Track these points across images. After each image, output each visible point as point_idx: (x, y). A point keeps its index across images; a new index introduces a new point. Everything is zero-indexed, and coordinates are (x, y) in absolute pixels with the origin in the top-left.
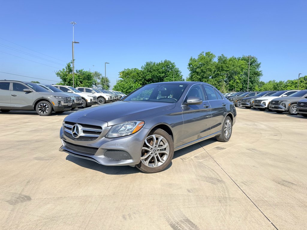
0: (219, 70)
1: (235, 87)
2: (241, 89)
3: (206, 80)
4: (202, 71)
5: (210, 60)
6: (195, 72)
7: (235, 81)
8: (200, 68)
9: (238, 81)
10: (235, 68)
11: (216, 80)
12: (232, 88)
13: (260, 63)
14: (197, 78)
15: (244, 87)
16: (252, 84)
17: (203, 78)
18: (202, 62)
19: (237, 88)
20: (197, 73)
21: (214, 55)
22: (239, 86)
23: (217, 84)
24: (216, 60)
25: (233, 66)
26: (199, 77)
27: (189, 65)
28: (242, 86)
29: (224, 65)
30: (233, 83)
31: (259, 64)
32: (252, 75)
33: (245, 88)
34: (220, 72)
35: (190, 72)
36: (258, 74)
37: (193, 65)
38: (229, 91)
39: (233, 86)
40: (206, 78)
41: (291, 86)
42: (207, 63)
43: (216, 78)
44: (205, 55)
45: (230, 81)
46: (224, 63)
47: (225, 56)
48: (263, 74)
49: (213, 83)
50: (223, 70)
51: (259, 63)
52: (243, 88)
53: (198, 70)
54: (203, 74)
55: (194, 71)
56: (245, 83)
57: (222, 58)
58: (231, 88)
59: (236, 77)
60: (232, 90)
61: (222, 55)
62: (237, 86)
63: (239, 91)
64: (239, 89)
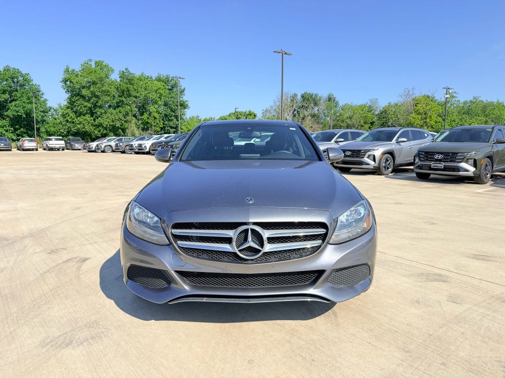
0: (124, 94)
1: (152, 125)
2: (161, 128)
3: (104, 112)
4: (93, 93)
5: (107, 77)
6: (79, 95)
7: (150, 115)
8: (89, 89)
9: (156, 115)
10: (149, 93)
11: (120, 112)
12: (148, 126)
13: (184, 89)
14: (85, 106)
15: (166, 124)
16: (178, 121)
17: (95, 106)
18: (91, 79)
19: (155, 126)
20: (83, 97)
21: (111, 68)
22: (157, 124)
23: (123, 119)
24: (115, 77)
25: (146, 89)
26: (89, 105)
27: (65, 81)
28: (163, 123)
29: (131, 88)
30: (148, 118)
31: (183, 91)
32: (176, 107)
33: (168, 127)
34: (125, 98)
35: (68, 95)
36: (184, 106)
37: (74, 81)
38: (143, 131)
39: (148, 123)
40: (101, 107)
42: (101, 79)
43: (120, 108)
44: (93, 66)
45: (142, 114)
46: (130, 84)
47: (131, 72)
48: (189, 105)
49: (116, 116)
50: (130, 96)
51: (182, 88)
52: (164, 127)
53: (84, 92)
54: (95, 99)
55: (75, 94)
56: (167, 119)
57: (126, 74)
58: (146, 127)
59: (152, 108)
60: (147, 129)
61: (126, 69)
62: (154, 123)
63: (158, 132)
64: (158, 129)
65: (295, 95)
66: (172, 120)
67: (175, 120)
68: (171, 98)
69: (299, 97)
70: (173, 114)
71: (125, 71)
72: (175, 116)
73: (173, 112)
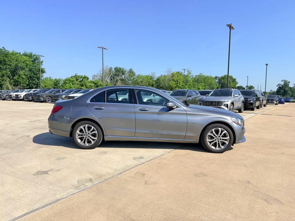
1: (21, 83)
2: (27, 84)
7: (19, 76)
9: (23, 76)
10: (19, 63)
12: (18, 83)
13: (43, 61)
15: (30, 82)
16: (38, 80)
22: (24, 82)
25: (16, 61)
28: (29, 82)
29: (6, 59)
30: (18, 78)
31: (42, 62)
32: (38, 72)
33: (31, 84)
34: (2, 65)
36: (43, 72)
38: (14, 86)
39: (18, 81)
41: (69, 84)
45: (14, 76)
46: (6, 57)
47: (6, 50)
48: (46, 71)
50: (5, 64)
51: (41, 61)
52: (29, 84)
56: (31, 79)
57: (3, 50)
58: (16, 84)
59: (21, 72)
60: (17, 85)
61: (3, 48)
62: (22, 81)
63: (25, 87)
64: (25, 85)
65: (112, 68)
66: (35, 80)
67: (36, 80)
68: (34, 66)
69: (113, 69)
70: (35, 76)
71: (2, 49)
72: (36, 77)
73: (35, 75)
